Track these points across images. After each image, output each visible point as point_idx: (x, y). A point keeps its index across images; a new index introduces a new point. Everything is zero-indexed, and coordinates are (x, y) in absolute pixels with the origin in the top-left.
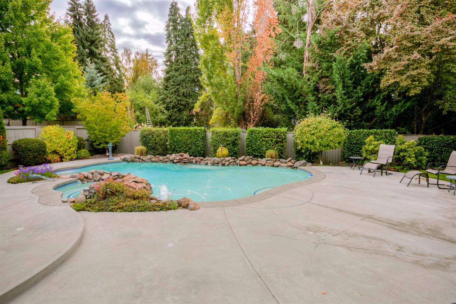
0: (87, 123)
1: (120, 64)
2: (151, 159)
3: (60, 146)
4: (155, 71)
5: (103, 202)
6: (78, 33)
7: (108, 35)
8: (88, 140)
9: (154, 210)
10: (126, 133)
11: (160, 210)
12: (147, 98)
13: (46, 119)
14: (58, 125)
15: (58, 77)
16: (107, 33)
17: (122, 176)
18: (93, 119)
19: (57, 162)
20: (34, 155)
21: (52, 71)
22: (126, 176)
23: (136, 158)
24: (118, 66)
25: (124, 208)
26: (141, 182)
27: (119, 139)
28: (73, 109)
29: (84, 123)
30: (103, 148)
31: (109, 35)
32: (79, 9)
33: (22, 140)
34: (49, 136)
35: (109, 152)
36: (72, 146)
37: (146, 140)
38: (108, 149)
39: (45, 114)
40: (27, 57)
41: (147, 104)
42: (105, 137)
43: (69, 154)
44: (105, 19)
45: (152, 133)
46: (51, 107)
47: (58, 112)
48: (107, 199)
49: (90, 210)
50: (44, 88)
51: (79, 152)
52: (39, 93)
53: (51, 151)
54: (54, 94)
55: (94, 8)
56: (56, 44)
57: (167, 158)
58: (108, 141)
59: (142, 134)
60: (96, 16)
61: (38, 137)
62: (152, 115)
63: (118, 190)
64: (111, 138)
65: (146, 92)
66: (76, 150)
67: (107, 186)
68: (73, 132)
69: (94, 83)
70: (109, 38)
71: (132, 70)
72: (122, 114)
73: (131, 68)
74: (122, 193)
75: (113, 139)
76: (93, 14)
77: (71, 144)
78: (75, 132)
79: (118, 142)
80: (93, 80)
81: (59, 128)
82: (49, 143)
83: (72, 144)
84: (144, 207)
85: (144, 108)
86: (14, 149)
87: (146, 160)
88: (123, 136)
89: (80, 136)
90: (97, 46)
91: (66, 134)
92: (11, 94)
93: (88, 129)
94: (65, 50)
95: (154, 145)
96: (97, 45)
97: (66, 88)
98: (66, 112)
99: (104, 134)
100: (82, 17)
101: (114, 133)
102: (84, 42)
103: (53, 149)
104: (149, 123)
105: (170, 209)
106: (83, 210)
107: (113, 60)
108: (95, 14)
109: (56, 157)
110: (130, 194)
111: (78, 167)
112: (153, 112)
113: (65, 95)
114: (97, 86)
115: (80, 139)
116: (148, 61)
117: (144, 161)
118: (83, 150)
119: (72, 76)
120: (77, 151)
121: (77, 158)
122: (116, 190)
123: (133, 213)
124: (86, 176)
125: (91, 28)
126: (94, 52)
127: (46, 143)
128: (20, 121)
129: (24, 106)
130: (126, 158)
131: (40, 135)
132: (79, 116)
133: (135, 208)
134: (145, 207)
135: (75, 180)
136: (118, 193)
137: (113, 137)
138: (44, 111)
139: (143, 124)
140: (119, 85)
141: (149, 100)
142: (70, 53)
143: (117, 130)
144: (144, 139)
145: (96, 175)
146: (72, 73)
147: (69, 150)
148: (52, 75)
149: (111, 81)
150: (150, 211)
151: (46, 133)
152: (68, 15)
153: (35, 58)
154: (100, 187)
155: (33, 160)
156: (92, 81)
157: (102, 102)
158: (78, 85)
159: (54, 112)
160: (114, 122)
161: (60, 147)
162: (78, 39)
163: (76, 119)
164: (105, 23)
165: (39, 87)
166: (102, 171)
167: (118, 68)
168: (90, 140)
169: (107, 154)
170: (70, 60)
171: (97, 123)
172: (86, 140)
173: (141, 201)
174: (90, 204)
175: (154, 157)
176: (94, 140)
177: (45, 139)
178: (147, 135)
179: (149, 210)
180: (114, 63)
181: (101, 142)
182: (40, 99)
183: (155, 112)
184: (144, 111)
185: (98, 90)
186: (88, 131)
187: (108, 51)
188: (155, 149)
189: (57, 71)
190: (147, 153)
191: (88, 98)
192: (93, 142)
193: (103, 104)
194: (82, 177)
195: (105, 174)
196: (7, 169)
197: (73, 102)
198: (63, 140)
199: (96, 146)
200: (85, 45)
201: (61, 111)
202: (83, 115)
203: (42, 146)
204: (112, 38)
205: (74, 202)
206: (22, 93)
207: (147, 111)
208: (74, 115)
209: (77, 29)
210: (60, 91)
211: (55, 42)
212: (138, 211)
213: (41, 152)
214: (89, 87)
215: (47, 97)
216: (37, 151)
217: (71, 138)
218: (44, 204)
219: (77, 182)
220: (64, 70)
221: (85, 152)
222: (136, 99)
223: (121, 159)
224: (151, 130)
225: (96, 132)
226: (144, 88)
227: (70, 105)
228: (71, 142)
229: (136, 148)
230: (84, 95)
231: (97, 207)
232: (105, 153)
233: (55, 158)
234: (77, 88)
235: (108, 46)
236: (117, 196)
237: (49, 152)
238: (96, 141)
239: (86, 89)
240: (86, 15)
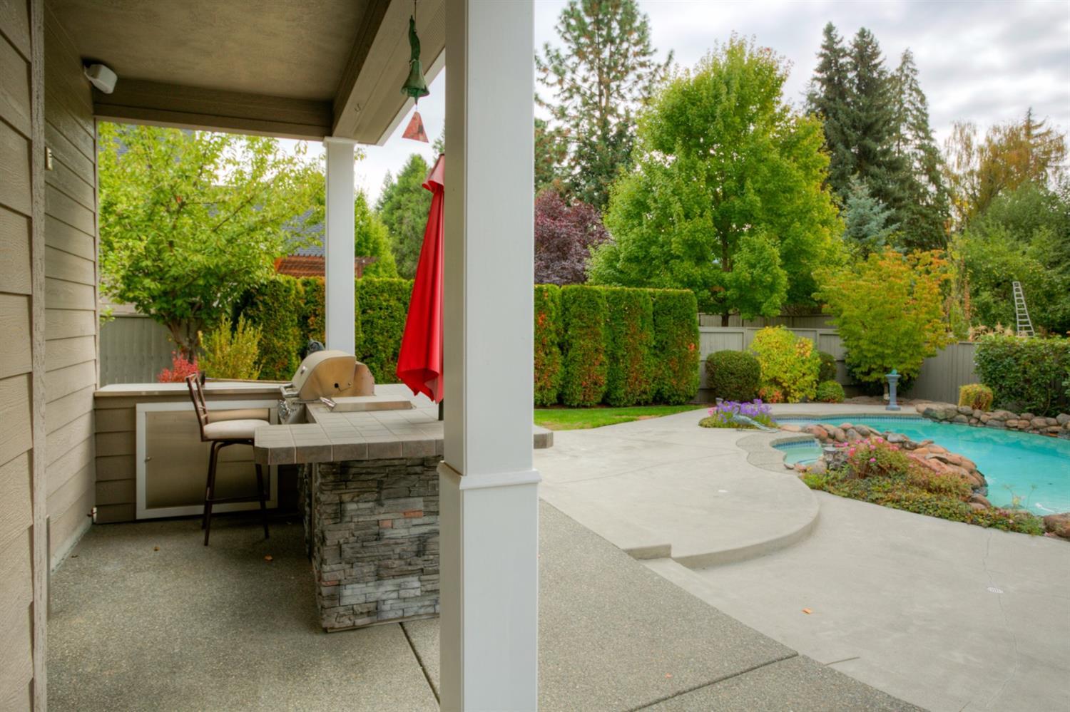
0: (844, 323)
1: (939, 167)
2: (1006, 420)
3: (785, 369)
4: (1057, 168)
5: (862, 483)
6: (835, 115)
7: (910, 101)
8: (843, 361)
9: (974, 522)
10: (938, 349)
11: (990, 526)
12: (1019, 252)
13: (761, 313)
14: (784, 327)
15: (789, 226)
16: (907, 95)
17: (911, 446)
18: (856, 312)
19: (778, 402)
20: (738, 383)
21: (780, 216)
22: (922, 447)
23: (959, 412)
24: (933, 174)
25: (903, 502)
26: (956, 462)
27: (918, 364)
28: (815, 294)
29: (836, 322)
30: (876, 382)
31: (911, 98)
32: (841, 61)
33: (722, 353)
34: (765, 347)
35: (889, 392)
36: (808, 372)
37: (994, 371)
38: (888, 385)
39: (761, 303)
40: (739, 197)
41: (1018, 271)
42: (882, 356)
43: (801, 388)
44: (904, 63)
45: (1015, 353)
46: (772, 288)
47: (785, 300)
48: (868, 478)
49: (832, 491)
50: (762, 253)
51: (821, 386)
52: (753, 262)
53: (767, 379)
54: (779, 261)
55: (875, 48)
56: (788, 161)
57: (1059, 424)
58: (889, 366)
59: (983, 354)
60: (880, 64)
61: (747, 348)
62: (1033, 301)
63: (894, 466)
64: (896, 360)
65: (1015, 237)
66: (816, 380)
67: (870, 452)
68: (812, 341)
69: (865, 228)
70: (911, 107)
71: (975, 178)
72: (931, 301)
73: (972, 173)
74: (904, 473)
75: (902, 363)
76: (873, 63)
77: (806, 367)
78: (816, 341)
79: (916, 372)
80: (863, 221)
81: (785, 333)
82: (765, 362)
83: (809, 368)
84: (948, 509)
85: (1008, 280)
86: (707, 368)
87: (990, 422)
88: (929, 356)
89: (825, 350)
90: (880, 135)
91: (797, 345)
92: (708, 268)
93: (844, 336)
94: (806, 168)
95: (1022, 384)
96: (879, 132)
97: (804, 247)
98: (802, 298)
99: (880, 350)
100: (846, 77)
101: (906, 348)
102: (848, 132)
103: (771, 374)
104: (1021, 323)
105: (1019, 531)
106: (821, 488)
107: (920, 160)
108: (876, 61)
109: (776, 392)
110: (919, 478)
111: (818, 416)
112: (1040, 291)
113: (801, 264)
114: (872, 237)
115: (826, 359)
116: (1032, 142)
117: (985, 424)
118: (830, 383)
119: (817, 220)
120: (818, 383)
121: (817, 400)
122: (891, 465)
123: (921, 516)
124: (832, 432)
125: (866, 95)
126: (870, 151)
127: (761, 361)
128: (718, 318)
129: (727, 289)
130: (932, 410)
131: (751, 346)
132: (826, 308)
133: (927, 506)
134: (951, 511)
135: (809, 437)
136: (894, 473)
137: (903, 357)
138: (759, 297)
139: (999, 327)
140: (934, 223)
141: (1027, 259)
142: (815, 172)
143: (915, 340)
144: (990, 368)
145: (852, 435)
146: (816, 215)
147: (802, 380)
148: (780, 224)
149: (913, 213)
150: (963, 522)
151: (760, 341)
152: (815, 82)
153: (752, 197)
154: (856, 451)
155: (736, 393)
156: (860, 225)
157: (881, 276)
158: (829, 240)
159: (778, 298)
160: (907, 323)
161: (786, 372)
162: (835, 128)
163: (820, 313)
164: (903, 71)
165: (752, 250)
166: (866, 428)
167: (934, 179)
168: (847, 361)
169: (886, 397)
170: (813, 188)
171: (866, 324)
172: (838, 361)
173: (945, 499)
174: (834, 481)
175: (1015, 415)
176: (857, 362)
177: (759, 354)
178: (1000, 356)
179: (962, 519)
180: (923, 167)
181: (873, 366)
182: (752, 273)
183: (1047, 291)
184: (1010, 290)
185: (874, 245)
186: (845, 340)
187: (908, 140)
188: (1022, 395)
189: (788, 214)
190: (996, 404)
191: (847, 267)
192: (853, 367)
193: (880, 278)
194: (824, 435)
195: (872, 434)
196: (696, 404)
197: (815, 278)
198: (792, 358)
199: (862, 376)
200: (849, 138)
201: (792, 296)
202: (835, 305)
203: (754, 367)
204: (919, 105)
205: (805, 471)
206: (724, 263)
207: (1018, 291)
208: (816, 305)
209: (833, 106)
210: (792, 257)
211: (788, 158)
212: (934, 516)
213: (751, 379)
214: (853, 239)
215: (765, 270)
216: (745, 376)
217: (808, 354)
218: (756, 466)
219: (814, 441)
220: (801, 210)
221: (834, 386)
222: (983, 257)
223: (918, 411)
224: (1013, 345)
225: (861, 342)
226: (1011, 226)
227: (810, 284)
228: (807, 363)
229: (964, 388)
230: (840, 259)
231: (847, 489)
232: (882, 394)
233: (775, 394)
234: (827, 247)
235: (908, 128)
236: (890, 477)
237: (763, 380)
238: (862, 364)
239: (846, 245)
240: (855, 68)
